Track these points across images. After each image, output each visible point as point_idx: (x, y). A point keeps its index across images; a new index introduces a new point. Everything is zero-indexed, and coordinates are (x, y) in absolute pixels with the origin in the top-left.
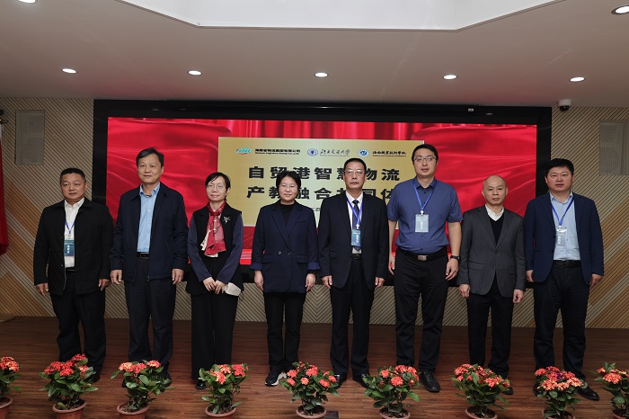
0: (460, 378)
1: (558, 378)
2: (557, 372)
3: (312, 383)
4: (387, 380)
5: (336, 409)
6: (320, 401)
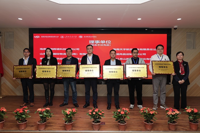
0: (142, 112)
1: (172, 111)
2: (172, 109)
3: (97, 114)
4: (120, 113)
5: (104, 122)
6: (99, 119)
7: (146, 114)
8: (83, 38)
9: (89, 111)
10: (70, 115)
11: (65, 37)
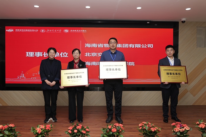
0: (141, 128)
1: (180, 127)
2: (180, 124)
3: (79, 132)
4: (110, 130)
7: (146, 131)
8: (69, 32)
9: (69, 128)
10: (41, 134)
11: (46, 31)
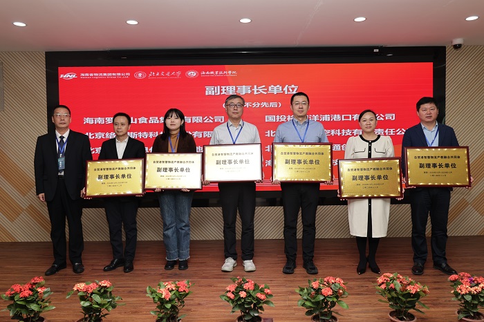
0: (383, 287)
1: (470, 282)
2: (469, 277)
3: (250, 296)
4: (318, 291)
5: (271, 317)
6: (258, 312)
7: (396, 293)
9: (228, 289)
10: (171, 301)
11: (148, 75)
